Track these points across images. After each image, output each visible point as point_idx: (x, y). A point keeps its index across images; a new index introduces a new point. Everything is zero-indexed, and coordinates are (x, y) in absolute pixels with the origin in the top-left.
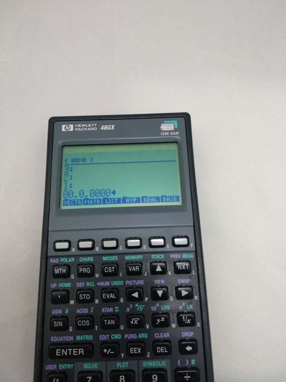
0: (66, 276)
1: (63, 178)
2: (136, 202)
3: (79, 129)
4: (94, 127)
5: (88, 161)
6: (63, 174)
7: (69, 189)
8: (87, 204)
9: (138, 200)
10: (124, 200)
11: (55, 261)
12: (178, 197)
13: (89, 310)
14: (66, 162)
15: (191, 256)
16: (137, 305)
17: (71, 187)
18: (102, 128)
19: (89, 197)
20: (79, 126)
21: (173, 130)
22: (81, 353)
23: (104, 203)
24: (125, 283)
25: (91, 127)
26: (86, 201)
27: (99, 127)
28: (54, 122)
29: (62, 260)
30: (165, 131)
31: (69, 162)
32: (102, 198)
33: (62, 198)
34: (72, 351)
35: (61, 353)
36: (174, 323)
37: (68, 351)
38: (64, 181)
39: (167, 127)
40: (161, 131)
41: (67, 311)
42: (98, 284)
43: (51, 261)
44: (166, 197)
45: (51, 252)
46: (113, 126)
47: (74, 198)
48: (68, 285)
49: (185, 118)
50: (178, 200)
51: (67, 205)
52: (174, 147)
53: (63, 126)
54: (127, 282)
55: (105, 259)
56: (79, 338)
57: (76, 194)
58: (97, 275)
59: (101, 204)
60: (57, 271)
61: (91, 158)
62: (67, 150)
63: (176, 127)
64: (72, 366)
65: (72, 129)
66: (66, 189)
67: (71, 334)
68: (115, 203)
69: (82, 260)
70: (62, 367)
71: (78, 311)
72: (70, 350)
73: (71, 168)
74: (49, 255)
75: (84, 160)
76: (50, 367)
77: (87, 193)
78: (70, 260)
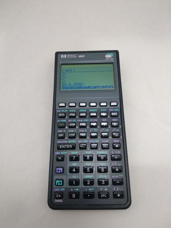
0: (64, 117)
1: (62, 77)
2: (94, 88)
3: (69, 57)
4: (75, 56)
5: (73, 71)
6: (62, 76)
7: (64, 82)
8: (72, 89)
9: (95, 87)
10: (89, 87)
11: (59, 111)
12: (113, 87)
13: (74, 131)
14: (63, 71)
15: (118, 110)
16: (94, 129)
17: (65, 82)
18: (79, 57)
19: (73, 86)
20: (69, 55)
21: (111, 57)
22: (71, 147)
23: (80, 88)
24: (89, 120)
25: (74, 56)
26: (72, 87)
27: (78, 56)
28: (57, 54)
29: (62, 111)
30: (107, 58)
31: (64, 71)
32: (79, 86)
33: (61, 86)
34: (67, 146)
35: (62, 147)
36: (110, 136)
37: (65, 146)
38: (62, 79)
39: (108, 56)
40: (105, 58)
41: (64, 131)
42: (78, 120)
43: (57, 111)
44: (108, 86)
45: (57, 108)
46: (84, 56)
47: (66, 86)
48: (65, 121)
49: (117, 53)
50: (113, 88)
51: (63, 89)
52: (111, 65)
53: (62, 56)
54: (90, 120)
55: (80, 111)
56: (69, 142)
57: (68, 84)
58: (77, 117)
59: (78, 89)
60: (60, 115)
61: (74, 70)
62: (63, 66)
63: (112, 56)
64: (67, 153)
65: (66, 57)
66: (63, 82)
67: (66, 140)
68: (84, 89)
69: (71, 111)
70: (62, 153)
71: (69, 131)
72: (66, 146)
73: (65, 74)
74: (56, 109)
75: (71, 70)
76: (57, 153)
77: (72, 84)
78: (65, 111)
